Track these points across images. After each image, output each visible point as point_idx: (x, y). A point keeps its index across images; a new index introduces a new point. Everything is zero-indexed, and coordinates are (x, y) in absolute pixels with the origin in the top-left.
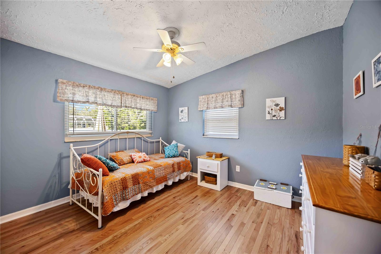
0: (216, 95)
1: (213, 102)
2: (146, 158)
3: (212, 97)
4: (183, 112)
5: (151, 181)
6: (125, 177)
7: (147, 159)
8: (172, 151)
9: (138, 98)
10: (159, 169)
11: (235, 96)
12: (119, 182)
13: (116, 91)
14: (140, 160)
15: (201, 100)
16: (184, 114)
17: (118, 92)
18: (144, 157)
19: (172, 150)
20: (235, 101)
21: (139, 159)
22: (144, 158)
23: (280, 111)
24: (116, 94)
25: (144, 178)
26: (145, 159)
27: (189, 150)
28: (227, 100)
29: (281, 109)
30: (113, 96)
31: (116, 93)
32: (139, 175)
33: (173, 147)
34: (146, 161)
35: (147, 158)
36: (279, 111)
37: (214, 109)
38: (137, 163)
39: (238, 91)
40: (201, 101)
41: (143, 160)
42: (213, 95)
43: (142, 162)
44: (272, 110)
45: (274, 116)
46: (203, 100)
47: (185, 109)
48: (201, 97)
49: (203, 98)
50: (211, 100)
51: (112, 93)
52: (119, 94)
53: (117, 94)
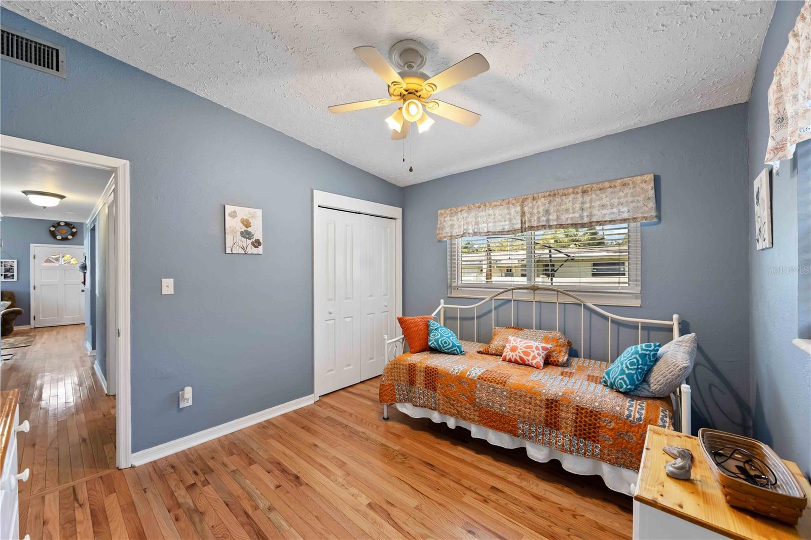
2: (528, 358)
5: (461, 403)
6: (414, 364)
7: (528, 361)
9: (566, 198)
10: (491, 389)
12: (404, 367)
13: (511, 199)
14: (511, 356)
17: (515, 200)
18: (522, 352)
21: (509, 352)
22: (522, 355)
24: (511, 205)
25: (447, 386)
26: (525, 358)
30: (506, 211)
31: (510, 203)
32: (438, 373)
34: (528, 365)
35: (530, 358)
38: (504, 360)
41: (518, 359)
43: (516, 362)
47: (761, 184)
51: (504, 206)
52: (518, 204)
53: (513, 204)
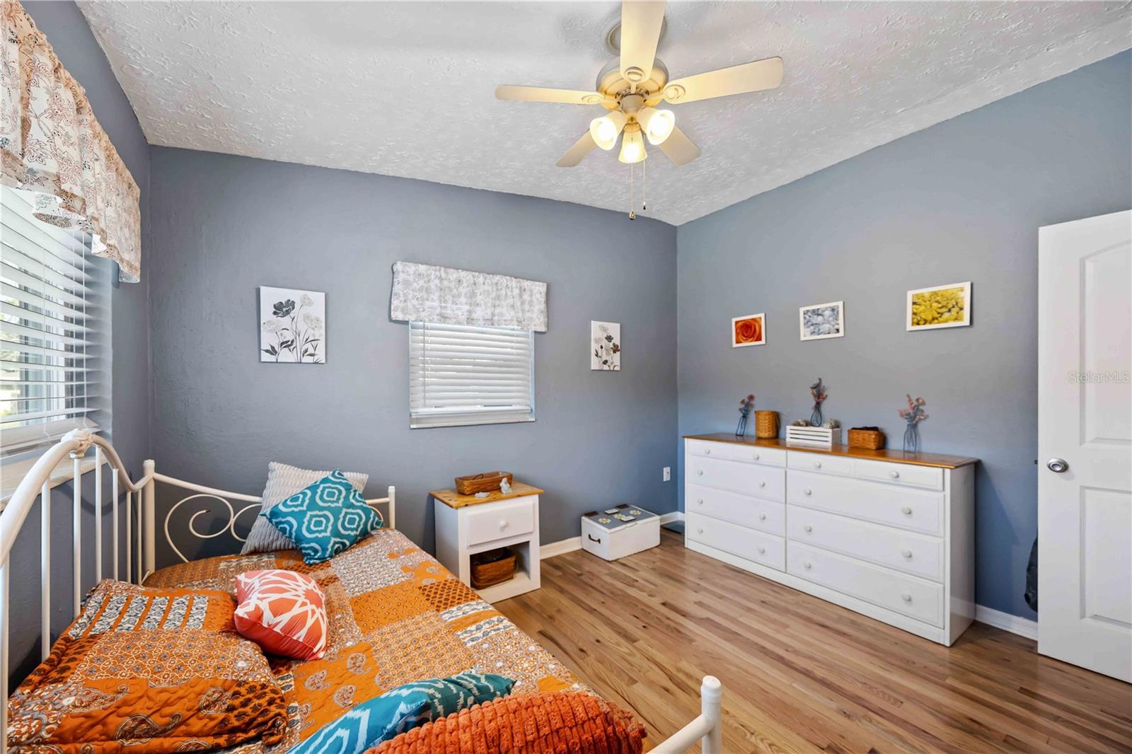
0: (474, 276)
1: (463, 300)
3: (459, 281)
4: (292, 314)
8: (346, 513)
11: (531, 296)
15: (411, 278)
16: (302, 327)
19: (344, 510)
20: (529, 311)
23: (614, 352)
27: (392, 489)
28: (510, 301)
29: (615, 349)
33: (340, 492)
36: (612, 352)
37: (468, 323)
39: (539, 285)
40: (407, 283)
42: (463, 274)
44: (602, 347)
45: (605, 362)
46: (421, 282)
47: (306, 302)
48: (410, 267)
49: (420, 275)
50: (455, 290)
